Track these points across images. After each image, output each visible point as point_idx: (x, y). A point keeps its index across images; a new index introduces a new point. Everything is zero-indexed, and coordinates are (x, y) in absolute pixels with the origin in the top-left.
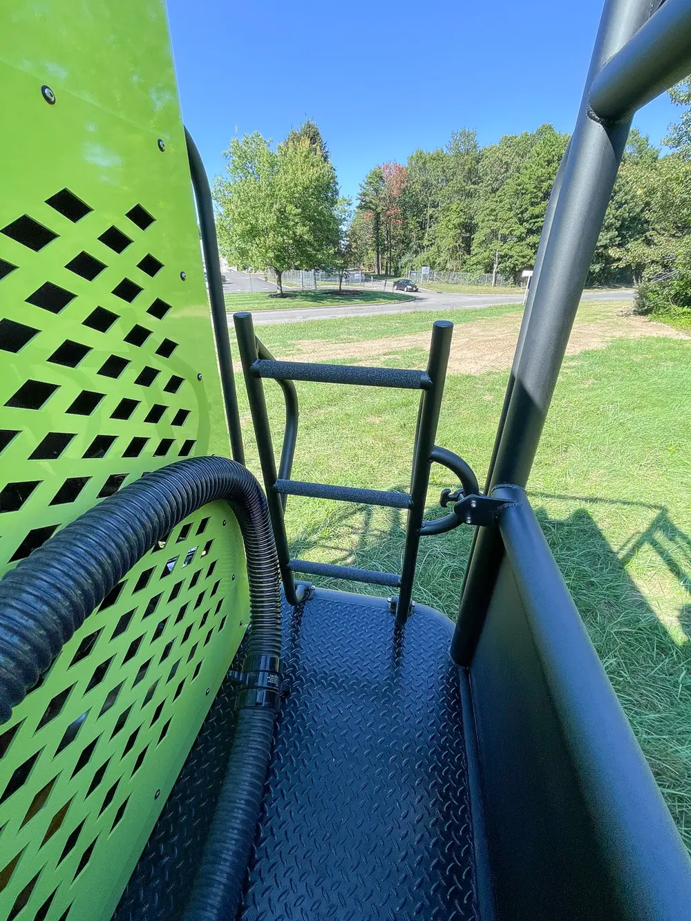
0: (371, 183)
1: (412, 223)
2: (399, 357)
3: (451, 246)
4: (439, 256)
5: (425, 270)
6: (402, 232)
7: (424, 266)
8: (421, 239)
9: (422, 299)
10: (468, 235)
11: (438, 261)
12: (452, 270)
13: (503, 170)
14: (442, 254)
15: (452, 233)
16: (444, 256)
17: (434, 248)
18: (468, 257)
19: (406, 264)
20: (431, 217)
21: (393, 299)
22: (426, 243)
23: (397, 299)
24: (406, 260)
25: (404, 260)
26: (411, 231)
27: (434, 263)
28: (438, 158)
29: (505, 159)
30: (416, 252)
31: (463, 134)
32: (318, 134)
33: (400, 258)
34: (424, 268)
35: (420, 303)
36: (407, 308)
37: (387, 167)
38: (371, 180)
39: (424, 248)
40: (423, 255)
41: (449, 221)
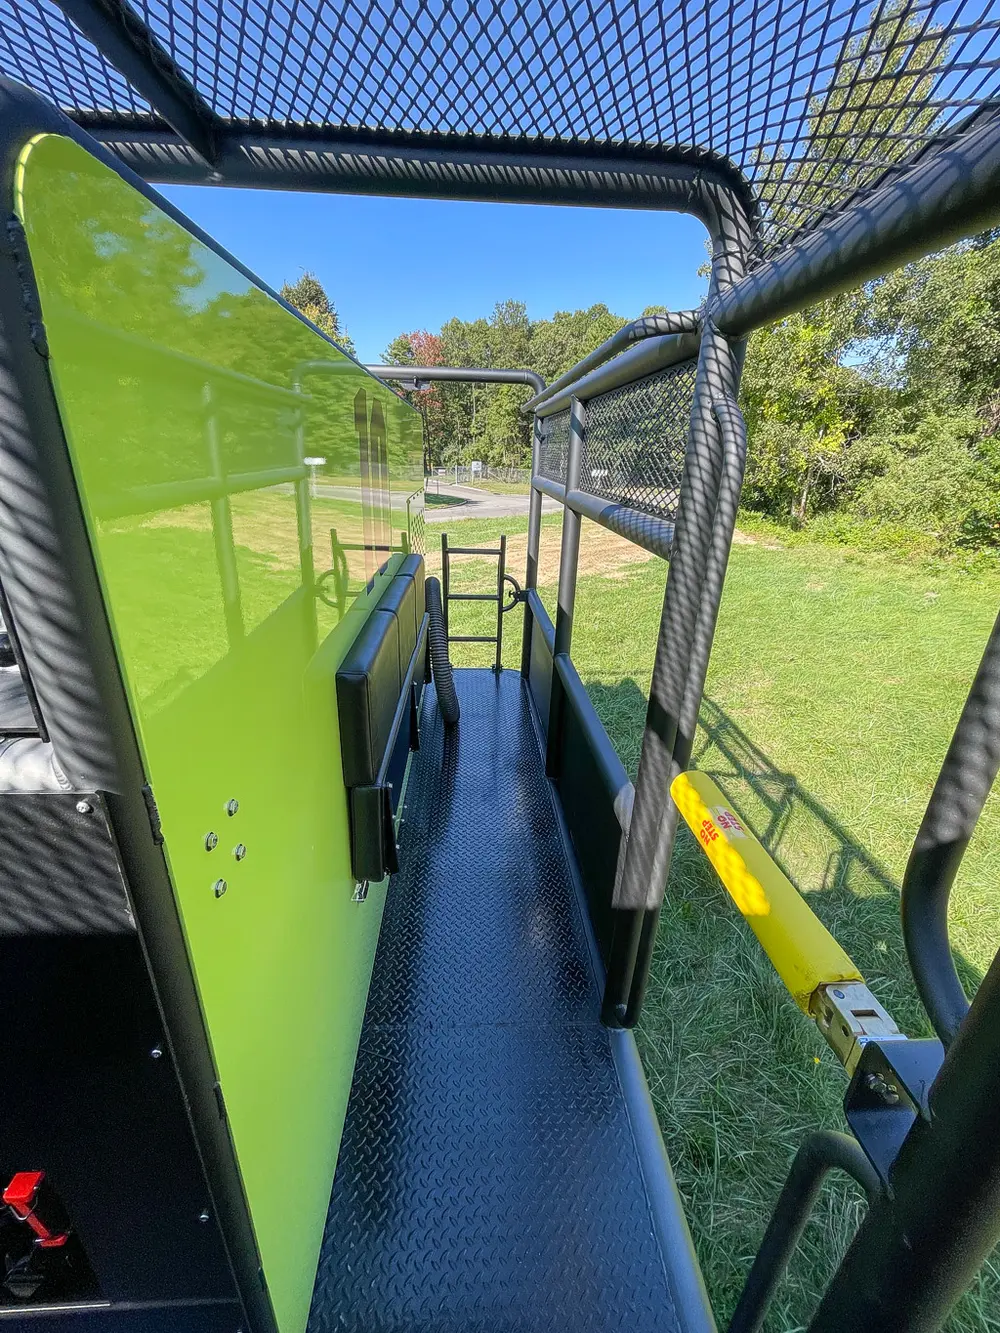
0: (396, 355)
1: (454, 406)
2: (460, 571)
3: (505, 437)
4: (492, 449)
5: (476, 466)
6: (442, 417)
7: (474, 460)
8: (468, 426)
9: (476, 502)
10: (525, 423)
11: (491, 454)
12: (510, 466)
13: (558, 351)
14: (495, 446)
15: (505, 421)
16: (498, 449)
17: (484, 439)
18: (528, 449)
19: (450, 457)
20: (478, 400)
21: (441, 503)
22: (473, 431)
23: (444, 503)
24: (450, 451)
25: (447, 452)
26: (452, 416)
27: (487, 457)
28: (481, 330)
29: (559, 339)
30: (462, 442)
31: (510, 305)
32: (322, 293)
33: (442, 449)
34: (474, 463)
35: (474, 508)
36: (459, 514)
37: (415, 336)
38: (395, 351)
39: (471, 437)
40: (472, 447)
41: (500, 406)
